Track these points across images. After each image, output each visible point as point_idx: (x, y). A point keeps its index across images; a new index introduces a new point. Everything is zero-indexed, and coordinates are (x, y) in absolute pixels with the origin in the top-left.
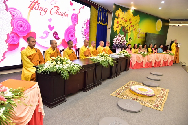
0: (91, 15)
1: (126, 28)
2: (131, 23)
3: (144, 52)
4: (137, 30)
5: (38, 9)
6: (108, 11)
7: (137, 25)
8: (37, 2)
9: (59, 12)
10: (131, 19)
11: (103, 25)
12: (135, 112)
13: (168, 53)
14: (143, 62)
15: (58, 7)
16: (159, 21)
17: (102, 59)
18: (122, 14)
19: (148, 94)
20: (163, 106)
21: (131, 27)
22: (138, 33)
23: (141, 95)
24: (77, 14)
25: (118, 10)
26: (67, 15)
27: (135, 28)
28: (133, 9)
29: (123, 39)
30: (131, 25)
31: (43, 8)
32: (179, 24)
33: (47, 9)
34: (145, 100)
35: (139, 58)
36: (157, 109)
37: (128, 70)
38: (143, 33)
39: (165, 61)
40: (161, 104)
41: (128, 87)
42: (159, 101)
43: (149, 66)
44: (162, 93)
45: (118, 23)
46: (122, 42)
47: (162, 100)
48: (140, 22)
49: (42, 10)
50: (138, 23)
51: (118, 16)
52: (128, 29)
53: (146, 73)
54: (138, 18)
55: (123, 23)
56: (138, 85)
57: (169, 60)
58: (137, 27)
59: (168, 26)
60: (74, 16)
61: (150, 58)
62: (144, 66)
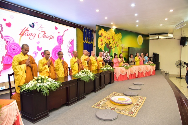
0: (77, 36)
1: (109, 45)
2: (114, 40)
3: (127, 65)
4: (121, 46)
5: (27, 35)
6: (92, 31)
7: (120, 41)
8: (27, 30)
9: (46, 36)
10: (114, 36)
11: (89, 43)
12: (111, 120)
13: (149, 64)
14: (126, 74)
15: (45, 32)
16: (140, 36)
17: (83, 75)
18: (105, 33)
19: (125, 102)
20: (137, 112)
21: (115, 43)
22: (121, 48)
23: (120, 105)
25: (101, 30)
27: (118, 44)
28: (114, 27)
29: (107, 54)
30: (114, 41)
31: (32, 34)
32: (158, 38)
33: (35, 34)
34: (122, 109)
35: (123, 71)
36: (131, 115)
37: (113, 82)
38: (127, 48)
39: (147, 71)
40: (135, 111)
41: (109, 98)
42: (135, 109)
43: (133, 77)
44: (139, 101)
45: (102, 41)
46: (107, 57)
47: (137, 107)
48: (122, 38)
49: (31, 36)
50: (121, 40)
51: (101, 35)
52: (112, 46)
53: (129, 84)
54: (120, 35)
55: (107, 40)
56: (119, 95)
57: (151, 70)
58: (120, 43)
59: (149, 40)
61: (133, 70)
62: (128, 78)
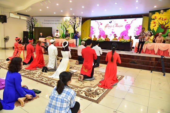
1: (165, 25)
9: (117, 26)
18: (160, 16)
24: (129, 24)
25: (154, 14)
26: (122, 26)
31: (110, 26)
45: (155, 23)
55: (161, 21)
60: (127, 26)
